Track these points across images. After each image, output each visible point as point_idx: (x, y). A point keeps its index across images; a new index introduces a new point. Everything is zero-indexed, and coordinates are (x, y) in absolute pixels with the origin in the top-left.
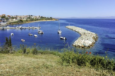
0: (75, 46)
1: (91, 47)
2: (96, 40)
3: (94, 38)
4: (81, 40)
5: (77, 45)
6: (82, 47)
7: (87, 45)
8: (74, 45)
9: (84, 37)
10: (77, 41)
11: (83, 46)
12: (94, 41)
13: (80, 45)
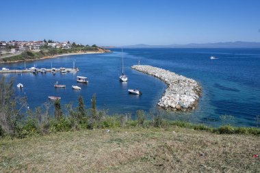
0: (164, 108)
1: (194, 108)
2: (199, 95)
3: (195, 89)
4: (173, 95)
5: (167, 106)
6: (178, 109)
7: (186, 104)
8: (162, 105)
9: (177, 89)
10: (165, 97)
11: (178, 107)
12: (198, 97)
13: (174, 106)
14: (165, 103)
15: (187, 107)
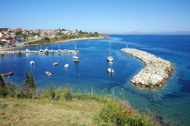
0: (135, 84)
1: (161, 85)
2: (170, 75)
3: (167, 70)
4: (145, 74)
5: (137, 83)
6: (146, 86)
7: (154, 82)
8: (133, 82)
9: (150, 69)
10: (138, 75)
11: (147, 84)
12: (167, 76)
13: (143, 83)
14: (136, 80)
15: (155, 84)
